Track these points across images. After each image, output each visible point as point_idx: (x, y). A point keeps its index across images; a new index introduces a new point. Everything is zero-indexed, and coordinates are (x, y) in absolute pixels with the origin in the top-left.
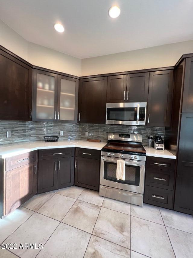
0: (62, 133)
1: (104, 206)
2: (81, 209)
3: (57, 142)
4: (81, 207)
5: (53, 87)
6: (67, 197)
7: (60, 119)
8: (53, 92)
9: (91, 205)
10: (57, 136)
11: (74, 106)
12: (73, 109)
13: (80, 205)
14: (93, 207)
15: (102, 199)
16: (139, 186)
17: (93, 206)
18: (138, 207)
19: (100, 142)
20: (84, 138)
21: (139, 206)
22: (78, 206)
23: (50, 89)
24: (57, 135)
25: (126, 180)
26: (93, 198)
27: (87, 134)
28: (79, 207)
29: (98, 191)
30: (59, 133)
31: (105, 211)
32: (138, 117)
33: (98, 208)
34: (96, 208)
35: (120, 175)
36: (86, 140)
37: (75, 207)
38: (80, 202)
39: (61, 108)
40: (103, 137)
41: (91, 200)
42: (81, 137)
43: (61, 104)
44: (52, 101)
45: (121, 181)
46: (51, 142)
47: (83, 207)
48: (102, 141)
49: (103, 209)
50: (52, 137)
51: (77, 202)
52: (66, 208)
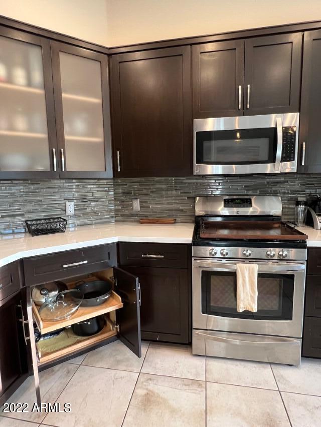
0: (71, 208)
1: (210, 378)
2: (158, 396)
3: (62, 231)
4: (156, 391)
5: (38, 77)
6: (113, 372)
7: (68, 170)
8: (40, 92)
9: (179, 382)
10: (58, 218)
11: (100, 130)
12: (98, 139)
13: (151, 386)
14: (186, 385)
15: (200, 363)
16: (291, 319)
17: (186, 382)
18: (290, 367)
19: (174, 222)
20: (129, 216)
21: (291, 365)
22: (147, 389)
23: (29, 84)
24: (58, 213)
25: (260, 309)
26: (177, 362)
27: (137, 205)
28: (150, 391)
29: (189, 344)
30: (64, 210)
31: (219, 392)
32: (279, 152)
33: (200, 385)
34: (195, 387)
35: (248, 300)
36: (135, 221)
37: (141, 392)
38: (151, 379)
39: (67, 137)
40: (182, 211)
41: (176, 369)
42: (122, 215)
43: (66, 128)
44: (40, 119)
45: (247, 315)
46: (46, 233)
47: (161, 389)
48: (179, 220)
49: (213, 388)
50: (45, 219)
51: (142, 379)
52: (119, 398)
